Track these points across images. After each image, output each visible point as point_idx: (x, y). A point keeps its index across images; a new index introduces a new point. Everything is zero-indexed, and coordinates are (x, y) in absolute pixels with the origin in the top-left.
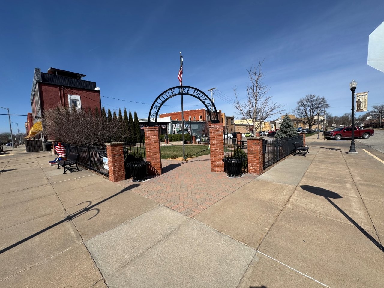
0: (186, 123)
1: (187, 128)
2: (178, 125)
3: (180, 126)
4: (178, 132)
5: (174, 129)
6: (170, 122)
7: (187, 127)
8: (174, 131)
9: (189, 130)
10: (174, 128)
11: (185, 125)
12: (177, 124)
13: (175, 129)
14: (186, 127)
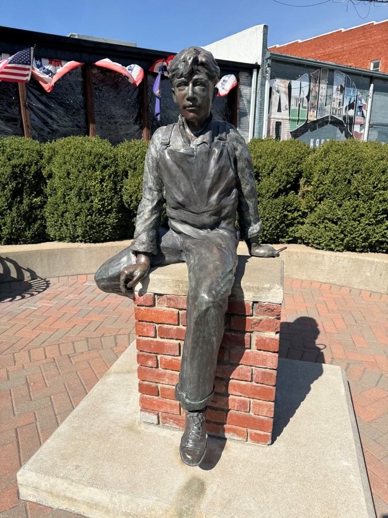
0: (348, 84)
1: (351, 113)
2: (300, 86)
3: (316, 97)
4: (295, 134)
5: (276, 116)
6: (256, 67)
7: (351, 106)
8: (278, 125)
9: (356, 128)
10: (275, 108)
11: (342, 90)
12: (295, 84)
13: (285, 114)
14: (346, 104)
